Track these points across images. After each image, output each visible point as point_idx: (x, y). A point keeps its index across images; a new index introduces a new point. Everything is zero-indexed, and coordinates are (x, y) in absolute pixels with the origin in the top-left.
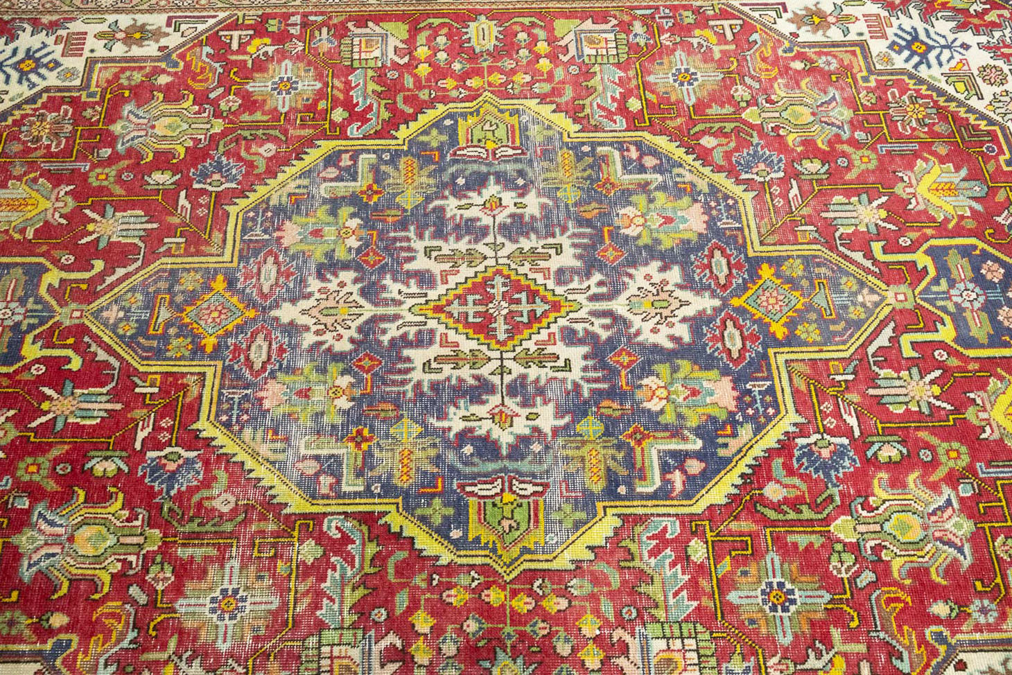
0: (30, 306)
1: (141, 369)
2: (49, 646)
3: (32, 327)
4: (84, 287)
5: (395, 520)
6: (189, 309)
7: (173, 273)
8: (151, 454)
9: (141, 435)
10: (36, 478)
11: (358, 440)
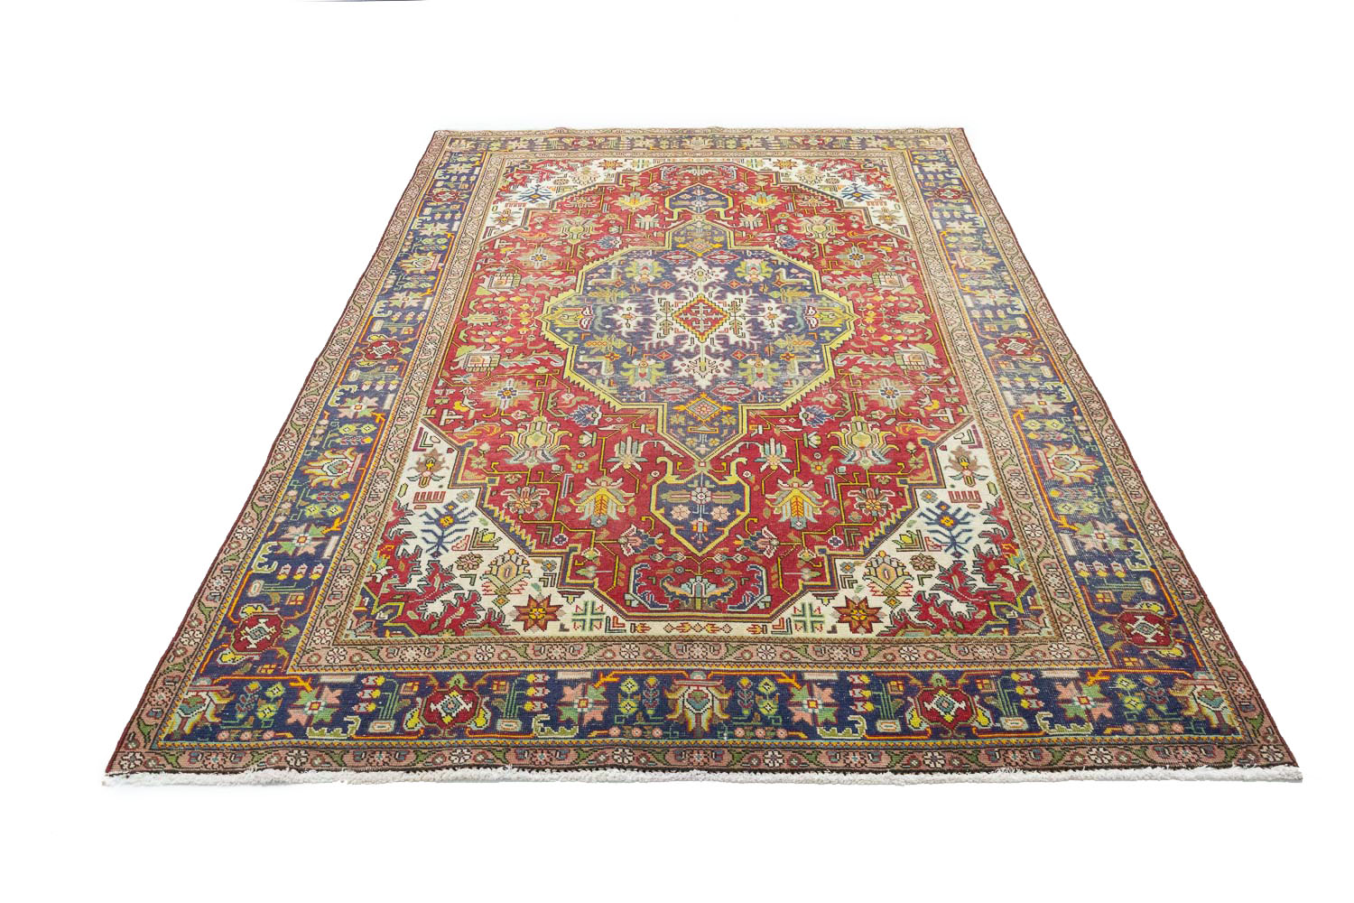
0: (696, 484)
1: (745, 432)
2: (926, 447)
3: (712, 482)
4: (679, 463)
5: (835, 345)
6: (699, 419)
7: (669, 427)
8: (804, 424)
9: (791, 429)
10: (825, 466)
11: (788, 357)
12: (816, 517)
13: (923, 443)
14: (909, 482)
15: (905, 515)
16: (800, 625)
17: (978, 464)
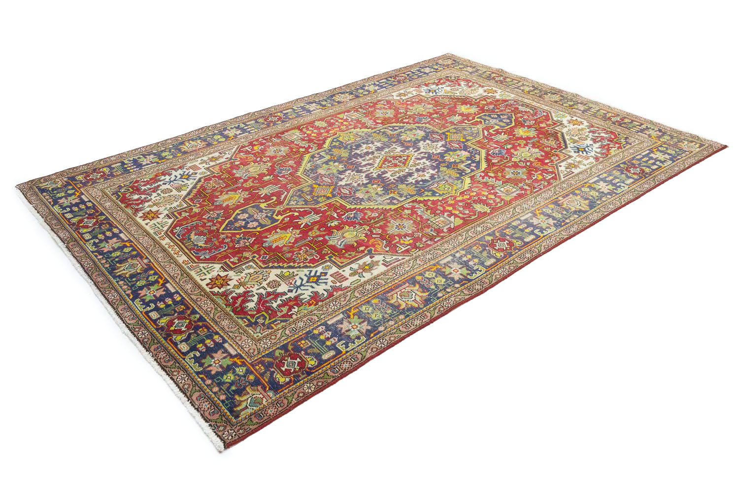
0: (266, 212)
1: (317, 207)
3: (272, 214)
4: (276, 202)
5: (420, 199)
6: (314, 193)
7: (299, 190)
8: (343, 217)
9: (335, 215)
10: (317, 234)
11: (392, 192)
12: (277, 247)
13: (368, 251)
14: (333, 259)
15: (306, 267)
16: (199, 271)
17: (372, 271)
